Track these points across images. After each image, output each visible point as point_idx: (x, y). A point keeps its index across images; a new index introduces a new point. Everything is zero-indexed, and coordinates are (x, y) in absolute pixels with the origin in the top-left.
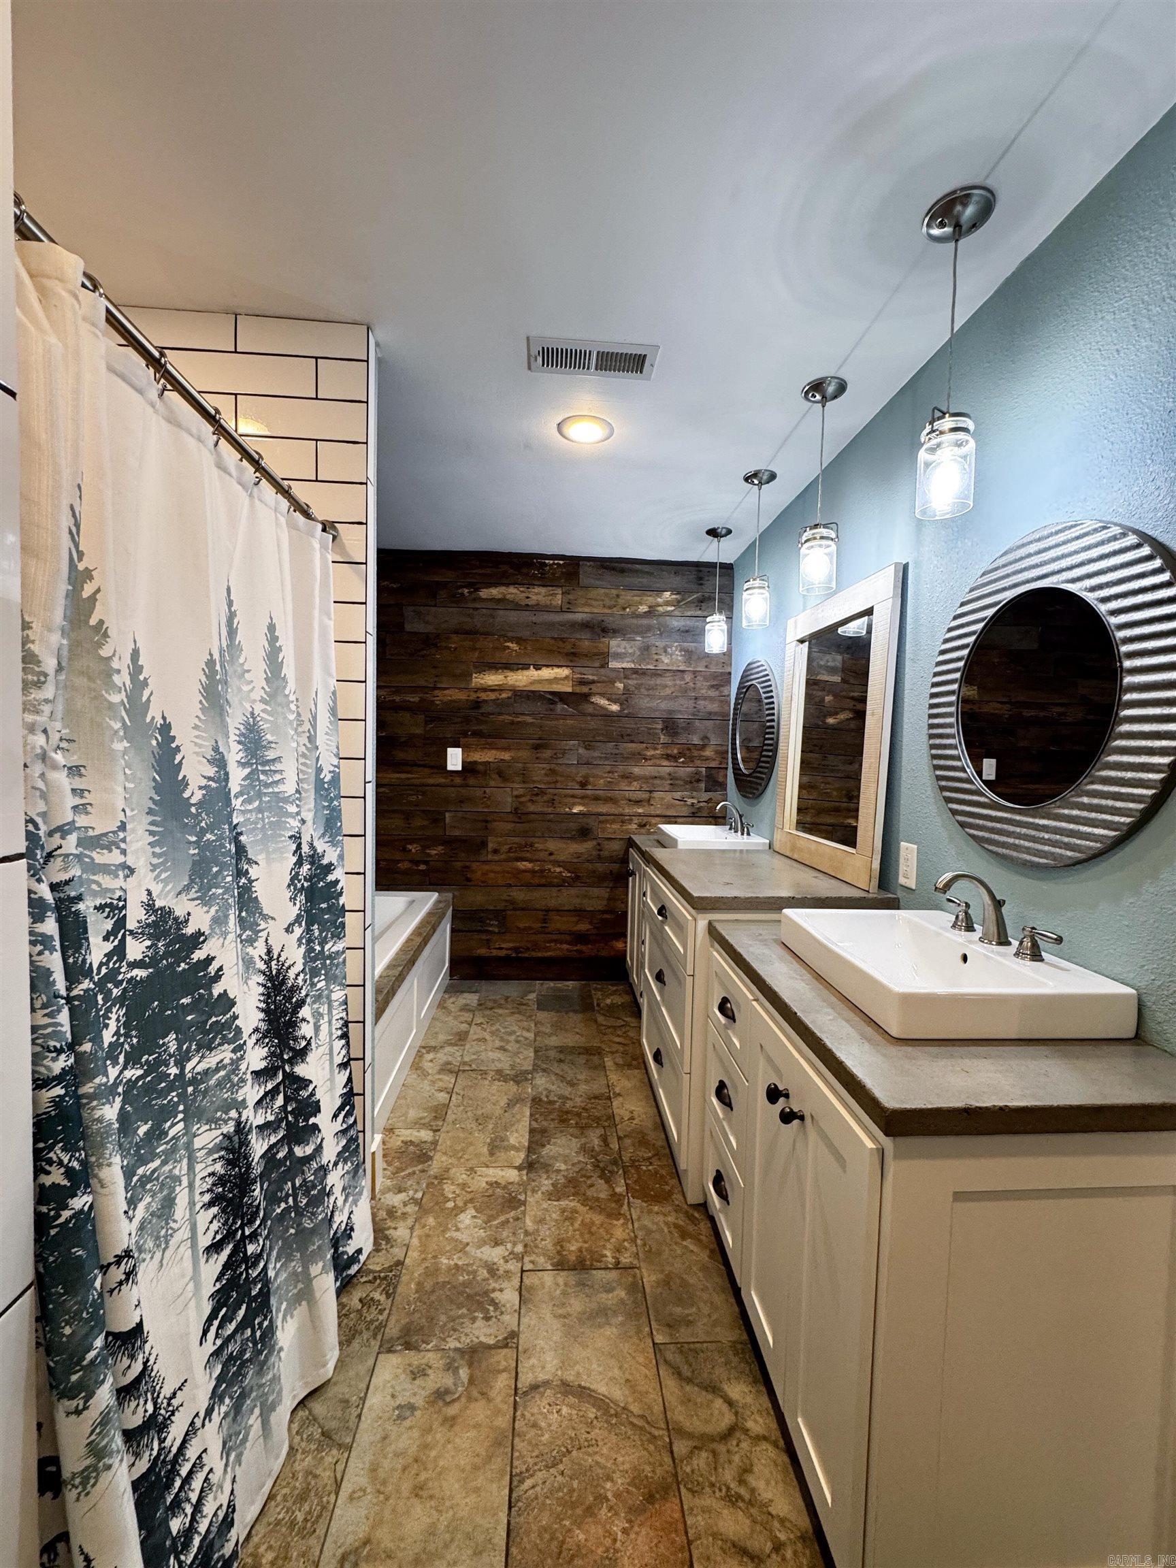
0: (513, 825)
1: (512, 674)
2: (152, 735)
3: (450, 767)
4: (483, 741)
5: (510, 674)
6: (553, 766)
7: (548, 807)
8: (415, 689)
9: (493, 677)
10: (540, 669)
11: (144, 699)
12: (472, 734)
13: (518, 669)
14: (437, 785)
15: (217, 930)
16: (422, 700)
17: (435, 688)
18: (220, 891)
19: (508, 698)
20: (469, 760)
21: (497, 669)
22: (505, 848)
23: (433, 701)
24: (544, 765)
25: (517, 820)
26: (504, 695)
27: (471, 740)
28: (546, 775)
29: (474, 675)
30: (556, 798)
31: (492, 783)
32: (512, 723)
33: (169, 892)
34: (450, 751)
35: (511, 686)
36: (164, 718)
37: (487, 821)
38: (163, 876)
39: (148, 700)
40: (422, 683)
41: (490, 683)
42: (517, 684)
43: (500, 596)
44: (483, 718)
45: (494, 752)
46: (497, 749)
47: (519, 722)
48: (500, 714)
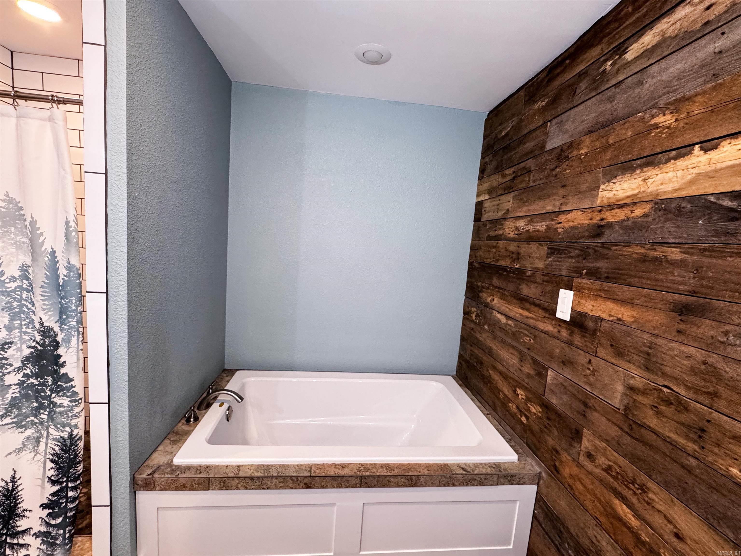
0: (620, 433)
1: (656, 171)
2: (45, 256)
3: (559, 315)
4: (598, 284)
5: (650, 172)
6: (713, 359)
7: (687, 437)
8: (544, 216)
9: (625, 185)
10: (715, 147)
11: (40, 241)
12: (586, 273)
13: (668, 160)
14: (545, 333)
15: (64, 344)
16: (549, 228)
17: (560, 212)
18: (67, 327)
19: (645, 215)
20: (579, 309)
21: (632, 170)
22: (602, 461)
23: (556, 229)
24: (692, 351)
25: (626, 429)
26: (638, 212)
27: (585, 282)
28: (693, 371)
29: (602, 187)
30: (710, 428)
31: (602, 352)
32: (644, 259)
33: (52, 320)
34: (562, 292)
35: (651, 194)
36: (52, 249)
37: (586, 405)
38: (49, 313)
39: (43, 241)
40: (550, 208)
41: (621, 194)
42: (663, 188)
43: (657, 39)
44: (605, 251)
45: (609, 305)
46: (615, 300)
47: (656, 259)
48: (628, 244)
